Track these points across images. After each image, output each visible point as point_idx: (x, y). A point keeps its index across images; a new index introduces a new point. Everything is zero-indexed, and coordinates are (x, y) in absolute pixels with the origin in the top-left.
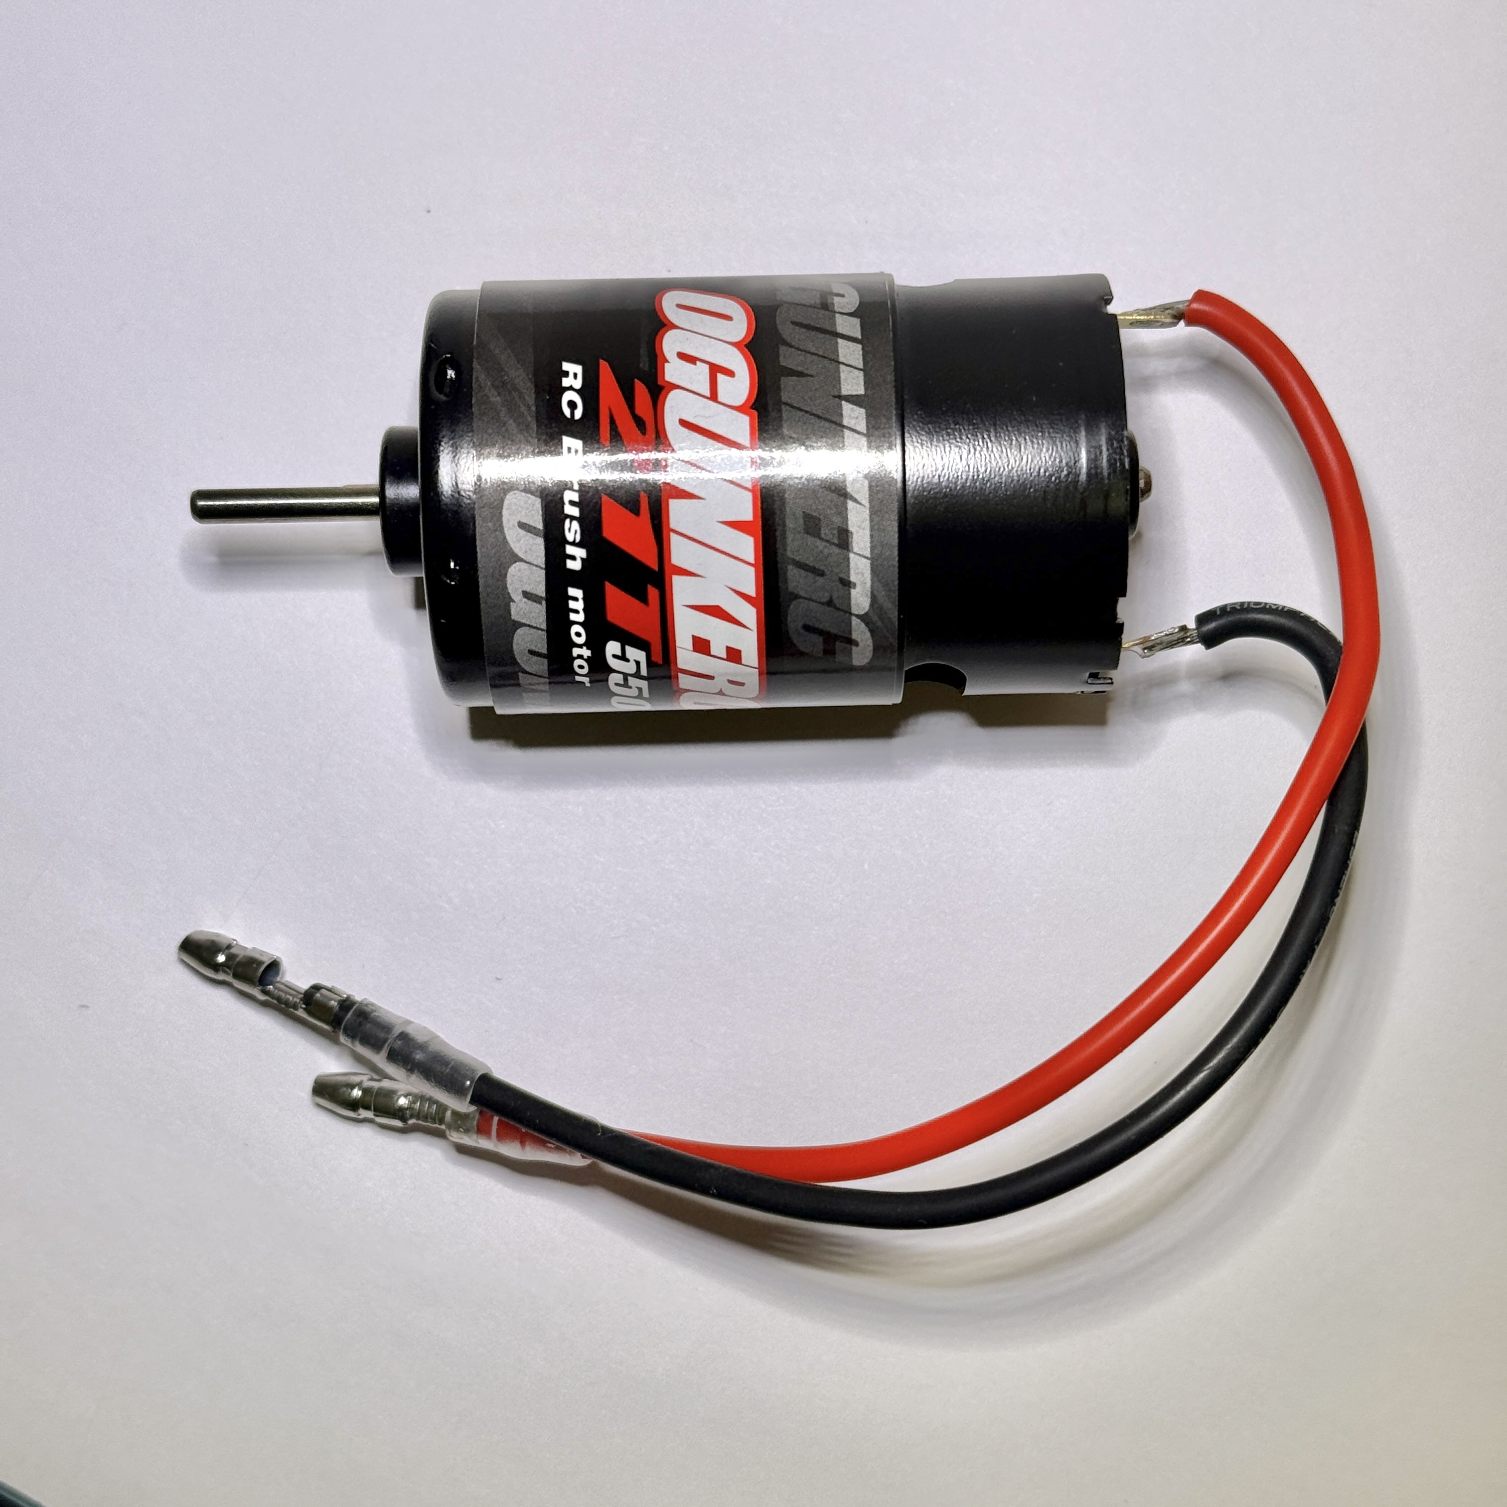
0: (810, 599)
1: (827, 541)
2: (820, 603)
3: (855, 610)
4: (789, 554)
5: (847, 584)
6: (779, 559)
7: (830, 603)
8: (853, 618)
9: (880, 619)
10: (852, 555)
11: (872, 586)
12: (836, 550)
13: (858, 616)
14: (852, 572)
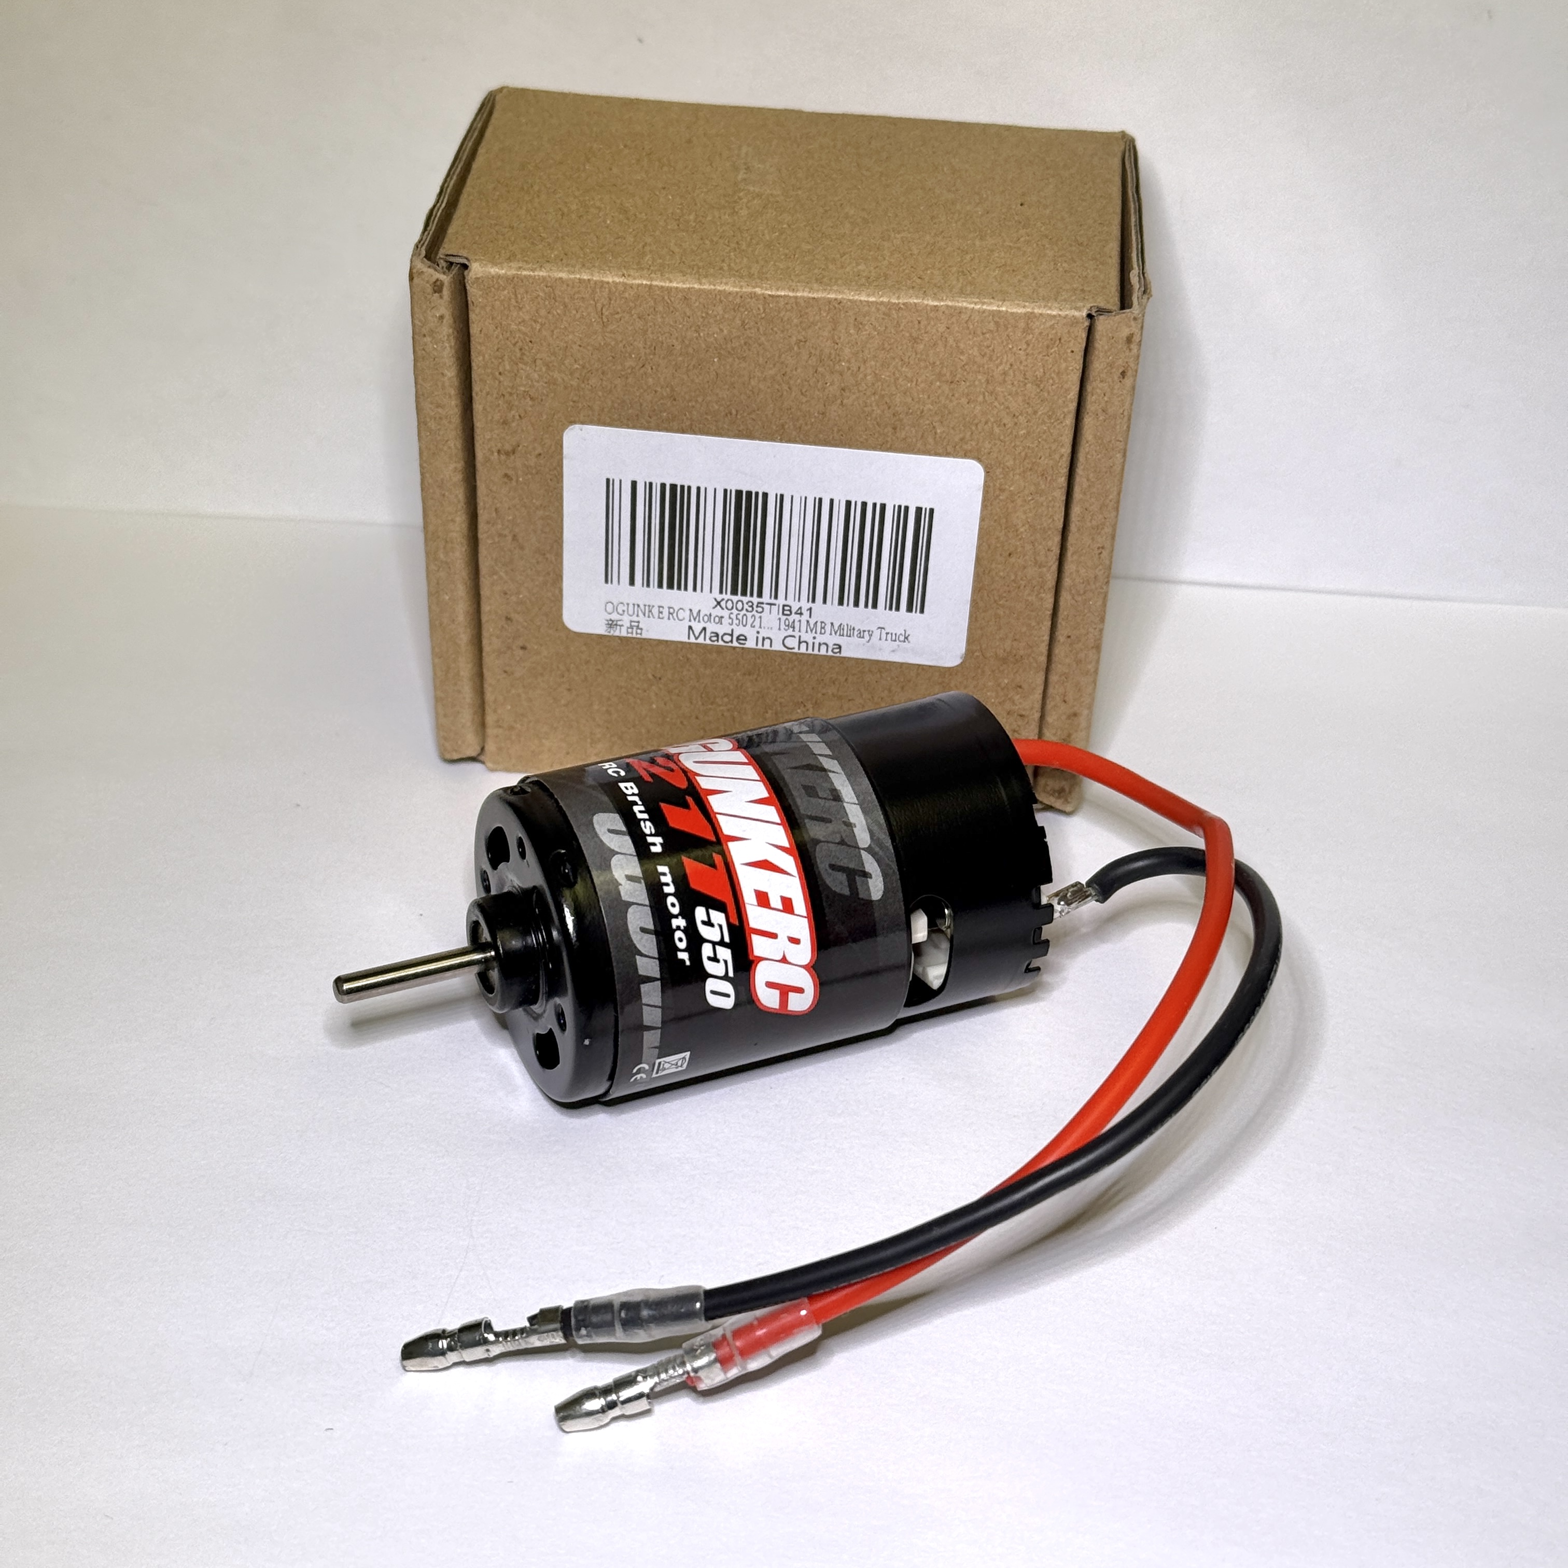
0: (828, 842)
1: (825, 799)
2: (835, 843)
3: (861, 845)
4: (802, 812)
5: (849, 825)
6: (797, 816)
7: (842, 843)
8: (862, 852)
9: (881, 849)
10: (845, 804)
11: (867, 823)
12: (834, 803)
13: (864, 849)
14: (850, 816)
